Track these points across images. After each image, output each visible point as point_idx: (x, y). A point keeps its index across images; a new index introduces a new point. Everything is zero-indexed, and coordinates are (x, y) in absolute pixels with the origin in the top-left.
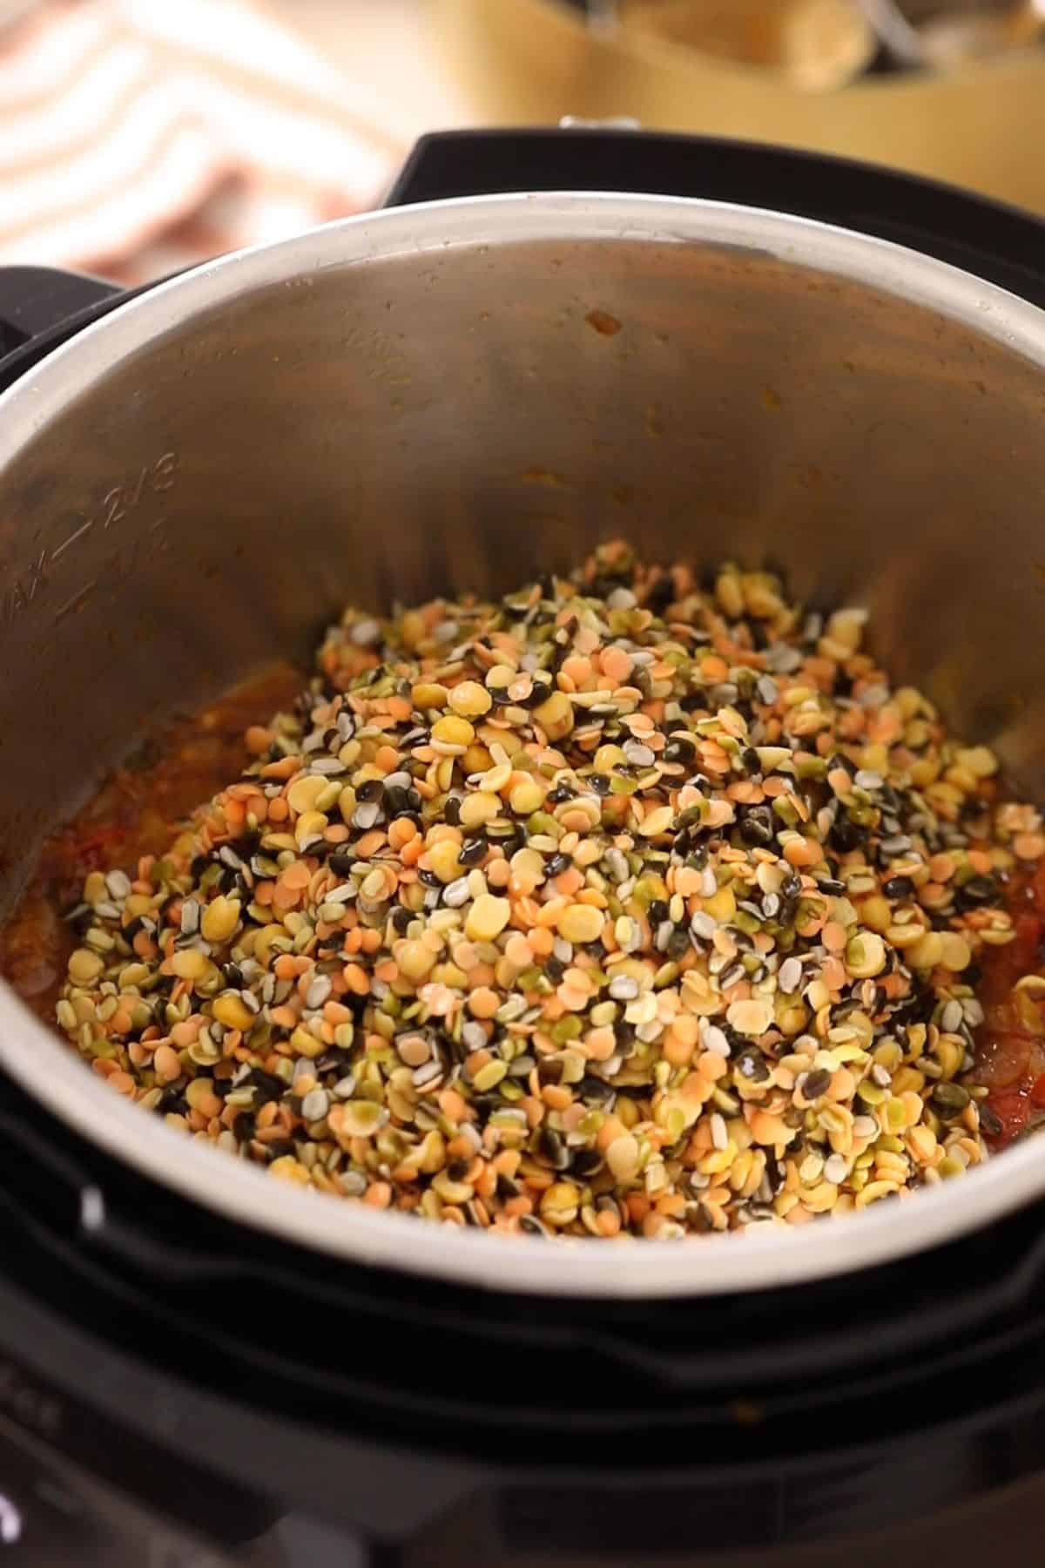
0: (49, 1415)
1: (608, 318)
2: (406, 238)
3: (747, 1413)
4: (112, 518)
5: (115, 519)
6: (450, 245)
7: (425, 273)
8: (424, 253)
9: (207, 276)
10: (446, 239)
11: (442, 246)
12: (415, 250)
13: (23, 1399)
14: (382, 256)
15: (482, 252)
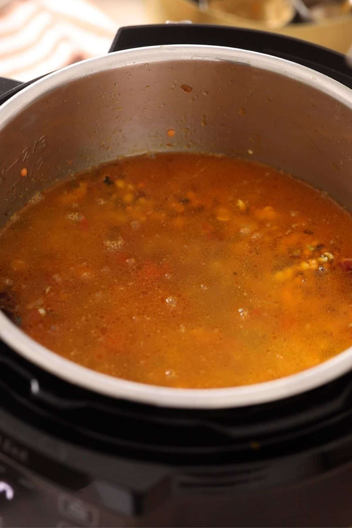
0: (23, 456)
1: (188, 86)
2: (120, 62)
3: (255, 445)
4: (25, 158)
5: (27, 158)
6: (135, 63)
7: (127, 72)
8: (126, 66)
9: (55, 76)
10: (134, 62)
11: (133, 64)
12: (124, 65)
13: (15, 451)
14: (114, 67)
15: (146, 65)
